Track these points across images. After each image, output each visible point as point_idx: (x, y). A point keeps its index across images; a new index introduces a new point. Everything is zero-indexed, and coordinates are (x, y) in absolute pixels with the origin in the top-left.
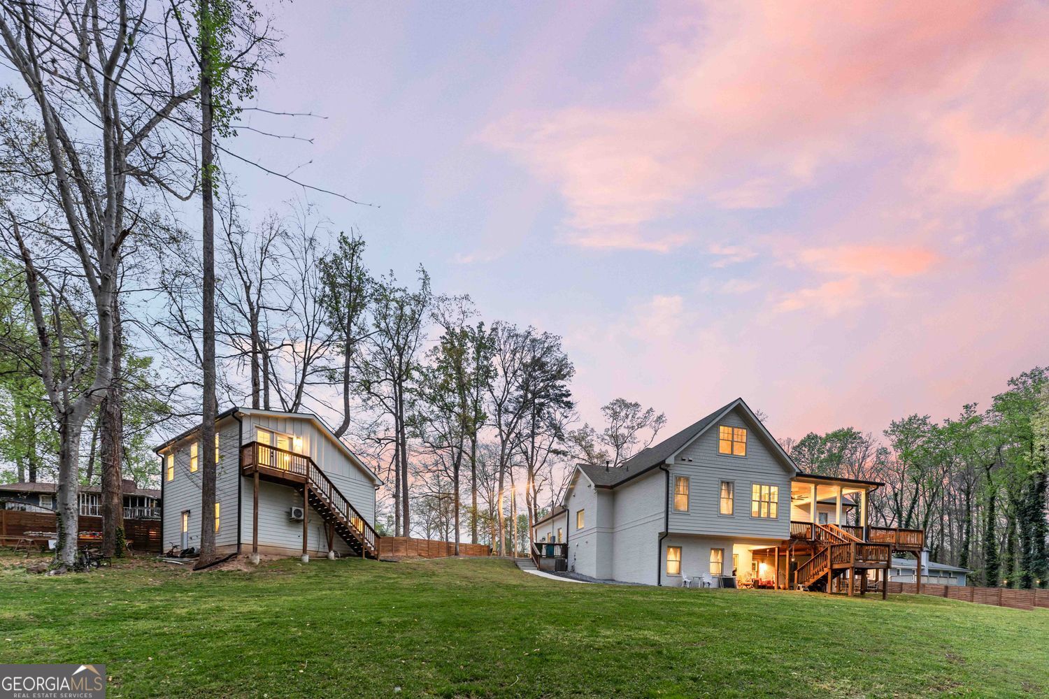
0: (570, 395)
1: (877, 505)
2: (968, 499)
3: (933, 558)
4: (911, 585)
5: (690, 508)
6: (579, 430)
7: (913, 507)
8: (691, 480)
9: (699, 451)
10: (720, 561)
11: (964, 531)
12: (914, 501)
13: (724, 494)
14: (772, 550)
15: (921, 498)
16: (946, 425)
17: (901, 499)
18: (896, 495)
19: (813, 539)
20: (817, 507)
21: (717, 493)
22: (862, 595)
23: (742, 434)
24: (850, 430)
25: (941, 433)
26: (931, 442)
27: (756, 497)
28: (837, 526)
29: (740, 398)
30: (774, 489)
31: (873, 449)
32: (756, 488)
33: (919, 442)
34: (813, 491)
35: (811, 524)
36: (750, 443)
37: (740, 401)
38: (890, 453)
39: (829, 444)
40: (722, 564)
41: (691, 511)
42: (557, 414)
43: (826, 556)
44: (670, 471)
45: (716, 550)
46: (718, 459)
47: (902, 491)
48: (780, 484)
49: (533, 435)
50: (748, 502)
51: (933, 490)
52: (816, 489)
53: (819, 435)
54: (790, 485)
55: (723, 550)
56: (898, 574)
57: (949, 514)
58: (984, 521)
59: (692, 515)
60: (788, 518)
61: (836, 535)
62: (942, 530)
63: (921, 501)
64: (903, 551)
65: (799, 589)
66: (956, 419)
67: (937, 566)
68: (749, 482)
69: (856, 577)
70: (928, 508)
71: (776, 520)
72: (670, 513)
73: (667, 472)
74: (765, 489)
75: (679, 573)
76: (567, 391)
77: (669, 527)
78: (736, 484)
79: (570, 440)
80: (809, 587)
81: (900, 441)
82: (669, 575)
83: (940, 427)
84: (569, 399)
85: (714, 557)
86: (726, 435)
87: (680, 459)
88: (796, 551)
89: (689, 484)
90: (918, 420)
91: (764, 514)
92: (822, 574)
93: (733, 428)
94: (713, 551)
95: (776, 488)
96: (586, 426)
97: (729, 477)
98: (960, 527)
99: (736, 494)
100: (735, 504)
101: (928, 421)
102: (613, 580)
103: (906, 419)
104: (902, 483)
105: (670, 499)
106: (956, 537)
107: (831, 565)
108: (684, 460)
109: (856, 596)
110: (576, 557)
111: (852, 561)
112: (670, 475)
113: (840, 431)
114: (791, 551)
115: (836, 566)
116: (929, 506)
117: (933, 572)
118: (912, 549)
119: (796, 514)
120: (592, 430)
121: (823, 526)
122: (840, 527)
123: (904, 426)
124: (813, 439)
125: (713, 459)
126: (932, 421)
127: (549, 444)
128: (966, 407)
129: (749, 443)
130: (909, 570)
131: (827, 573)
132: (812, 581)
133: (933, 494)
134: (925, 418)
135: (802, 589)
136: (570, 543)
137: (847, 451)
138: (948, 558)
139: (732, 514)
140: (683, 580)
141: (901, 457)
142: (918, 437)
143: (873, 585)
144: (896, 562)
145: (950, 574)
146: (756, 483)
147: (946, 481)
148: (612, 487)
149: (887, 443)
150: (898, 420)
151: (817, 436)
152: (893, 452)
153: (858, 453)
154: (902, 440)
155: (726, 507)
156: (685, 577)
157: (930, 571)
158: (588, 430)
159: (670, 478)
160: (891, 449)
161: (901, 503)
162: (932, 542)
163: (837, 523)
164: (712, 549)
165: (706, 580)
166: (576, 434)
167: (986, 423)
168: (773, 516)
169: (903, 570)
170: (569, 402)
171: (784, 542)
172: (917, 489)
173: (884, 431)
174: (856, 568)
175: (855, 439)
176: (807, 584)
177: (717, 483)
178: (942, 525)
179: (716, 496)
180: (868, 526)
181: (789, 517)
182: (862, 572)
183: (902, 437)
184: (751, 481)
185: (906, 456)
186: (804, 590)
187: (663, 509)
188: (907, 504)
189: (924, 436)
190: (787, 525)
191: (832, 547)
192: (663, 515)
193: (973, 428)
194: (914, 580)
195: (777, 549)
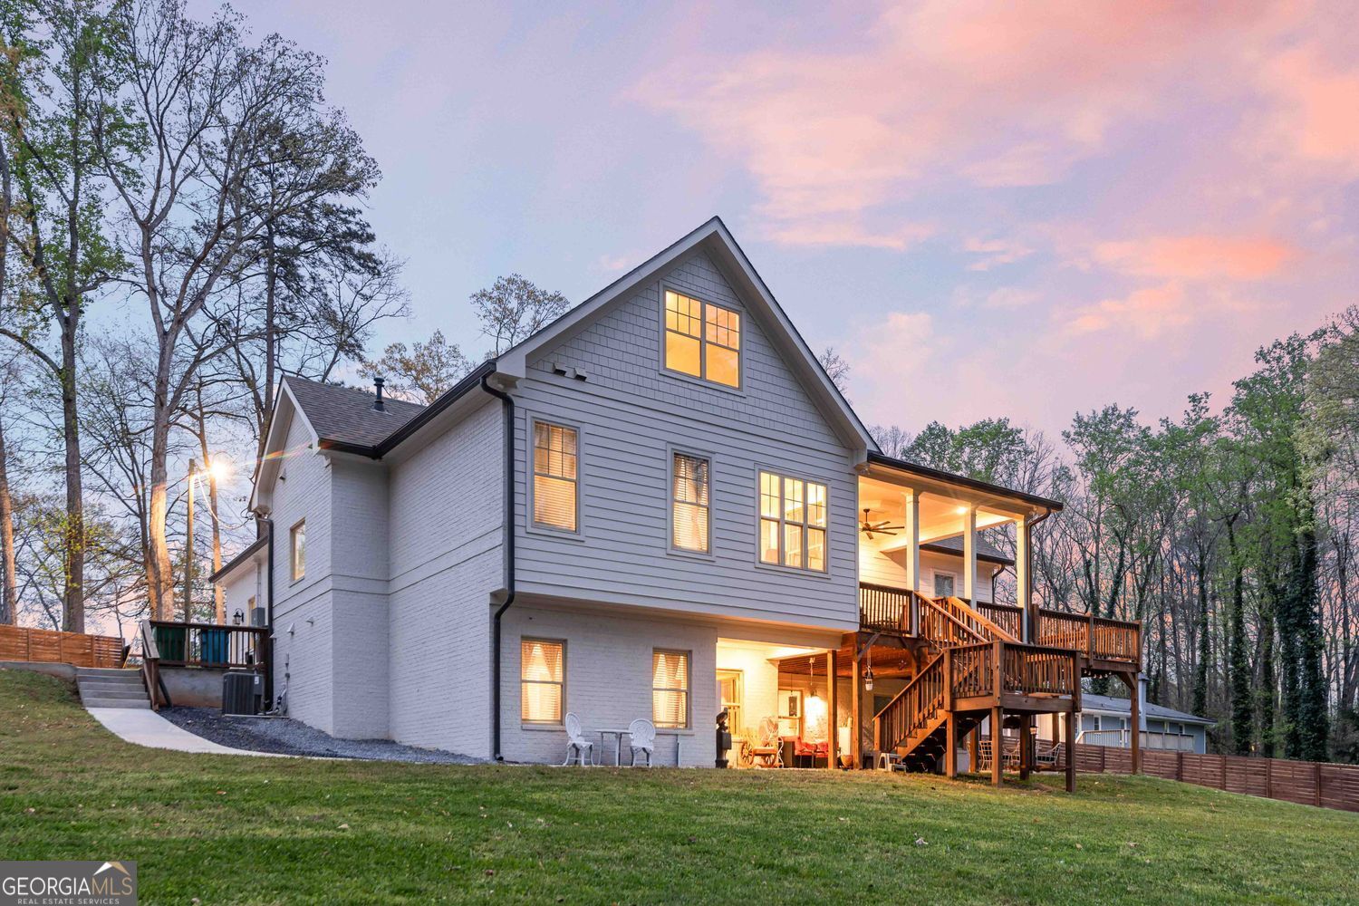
0: (371, 238)
1: (1057, 585)
2: (1201, 583)
3: (1153, 697)
4: (1119, 752)
5: (585, 522)
6: (417, 346)
7: (1115, 592)
8: (585, 439)
9: (607, 352)
10: (684, 687)
11: (1197, 645)
12: (1118, 580)
13: (685, 489)
14: (821, 660)
15: (1129, 574)
16: (1163, 430)
17: (1097, 575)
18: (1088, 564)
19: (914, 635)
20: (921, 557)
21: (661, 484)
22: (1022, 781)
23: (727, 325)
24: (1002, 423)
25: (1155, 446)
26: (1142, 463)
27: (769, 508)
28: (968, 602)
29: (717, 218)
30: (817, 494)
31: (1046, 467)
32: (768, 482)
33: (1122, 460)
34: (910, 507)
35: (907, 593)
36: (750, 355)
37: (715, 227)
38: (1075, 478)
39: (967, 450)
40: (688, 694)
41: (586, 532)
42: (341, 288)
43: (941, 677)
44: (516, 401)
45: (672, 653)
46: (662, 386)
47: (1097, 557)
48: (830, 479)
49: (272, 334)
50: (749, 520)
51: (1146, 558)
52: (916, 502)
53: (948, 430)
54: (855, 484)
55: (688, 654)
56: (1097, 727)
57: (1173, 612)
58: (1225, 625)
59: (589, 542)
60: (851, 574)
61: (965, 625)
62: (1163, 641)
63: (1128, 578)
64: (1103, 672)
65: (883, 766)
66: (1178, 421)
67: (1160, 711)
68: (750, 465)
69: (1008, 732)
70: (1141, 596)
71: (823, 576)
72: (518, 531)
73: (508, 403)
74: (793, 487)
75: (562, 722)
76: (364, 226)
77: (518, 575)
78: (715, 467)
79: (393, 369)
80: (907, 759)
81: (1091, 455)
82: (528, 727)
83: (1154, 433)
84: (367, 248)
85: (666, 676)
86: (683, 320)
87: (549, 368)
88: (874, 664)
89: (578, 450)
90: (1119, 416)
91: (793, 560)
92: (933, 725)
93: (704, 302)
94: (662, 657)
95: (821, 489)
96: (438, 340)
97: (697, 442)
98: (1191, 636)
99: (716, 495)
100: (716, 524)
101: (1135, 420)
102: (388, 743)
103: (1100, 414)
104: (1097, 543)
105: (518, 488)
106: (1183, 657)
107: (953, 704)
108: (562, 373)
109: (1007, 782)
110: (290, 671)
111: (997, 692)
112: (518, 413)
113: (984, 424)
114: (862, 664)
115: (963, 705)
116: (1141, 590)
117: (1155, 724)
118: (1120, 669)
119: (871, 565)
120: (455, 352)
121: (937, 602)
122: (974, 604)
123: (1096, 425)
124: (938, 436)
125: (647, 383)
126: (1140, 421)
127: (322, 368)
128: (1194, 399)
129: (746, 354)
130: (1115, 720)
131: (944, 724)
132: (913, 743)
133: (1148, 566)
134: (1130, 413)
135: (889, 766)
136: (276, 626)
137: (1000, 468)
138: (1173, 696)
139: (709, 552)
140: (570, 743)
141: (1093, 489)
142: (1121, 450)
143: (1048, 753)
144: (1092, 704)
145: (1181, 729)
146: (771, 469)
147: (1166, 545)
148: (376, 452)
149: (1070, 455)
150: (1086, 415)
151: (945, 429)
152: (1080, 478)
153: (1021, 473)
154: (1094, 455)
155: (690, 528)
156: (575, 736)
157: (1150, 722)
158: (443, 350)
159: (518, 424)
160: (1075, 471)
161: (1097, 581)
162: (1148, 665)
163: (968, 596)
164: (657, 650)
165: (640, 739)
166: (410, 354)
167: (1224, 434)
168: (817, 564)
169: (1105, 718)
170: (369, 257)
171: (845, 639)
172: (1122, 553)
173: (1064, 433)
174: (1006, 711)
175: (1013, 442)
176: (902, 752)
177: (661, 455)
178: (1163, 632)
179: (662, 494)
180: (1032, 606)
181: (856, 570)
182: (1021, 720)
183: (1094, 449)
184: (756, 463)
185: (1101, 486)
186: (896, 770)
187: (499, 518)
188: (1106, 585)
189: (1129, 451)
190: (851, 591)
191: (953, 652)
192: (499, 537)
193: (1205, 441)
194: (1123, 740)
195: (830, 658)
